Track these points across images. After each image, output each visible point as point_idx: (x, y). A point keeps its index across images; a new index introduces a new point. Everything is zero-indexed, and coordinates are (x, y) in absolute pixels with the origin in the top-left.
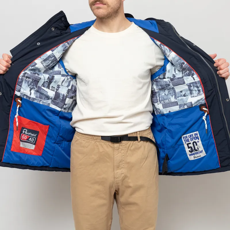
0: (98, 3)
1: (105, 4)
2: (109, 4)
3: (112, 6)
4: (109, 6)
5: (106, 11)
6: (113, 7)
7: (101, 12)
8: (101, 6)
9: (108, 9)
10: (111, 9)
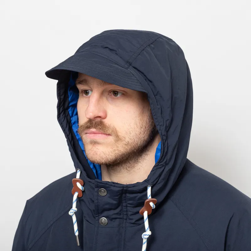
0: (93, 130)
1: (109, 135)
2: (119, 134)
3: (127, 139)
4: (118, 138)
5: (111, 150)
6: (130, 141)
7: (99, 153)
8: (99, 138)
9: (117, 147)
10: (124, 146)
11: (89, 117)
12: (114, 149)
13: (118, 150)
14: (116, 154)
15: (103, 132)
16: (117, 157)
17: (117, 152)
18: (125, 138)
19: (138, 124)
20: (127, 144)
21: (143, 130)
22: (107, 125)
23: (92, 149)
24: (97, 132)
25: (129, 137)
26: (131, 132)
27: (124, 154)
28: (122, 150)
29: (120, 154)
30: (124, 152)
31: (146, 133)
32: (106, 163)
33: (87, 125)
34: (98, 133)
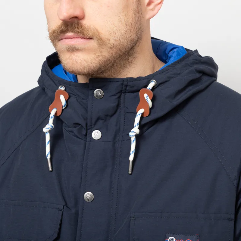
0: (70, 34)
1: (91, 38)
2: (102, 36)
3: (112, 41)
4: (102, 42)
5: (94, 56)
7: (79, 61)
9: (101, 52)
10: (109, 50)
11: (62, 18)
12: (97, 54)
13: (102, 55)
14: (100, 60)
15: (82, 36)
16: (101, 63)
17: (101, 58)
18: (109, 40)
19: (123, 21)
20: (112, 47)
21: (129, 28)
22: (86, 26)
23: (70, 58)
24: (75, 36)
25: (114, 38)
26: (116, 31)
27: (109, 60)
28: (107, 55)
29: (105, 60)
30: (109, 57)
31: (132, 31)
32: (89, 73)
33: (61, 29)
34: (76, 38)
